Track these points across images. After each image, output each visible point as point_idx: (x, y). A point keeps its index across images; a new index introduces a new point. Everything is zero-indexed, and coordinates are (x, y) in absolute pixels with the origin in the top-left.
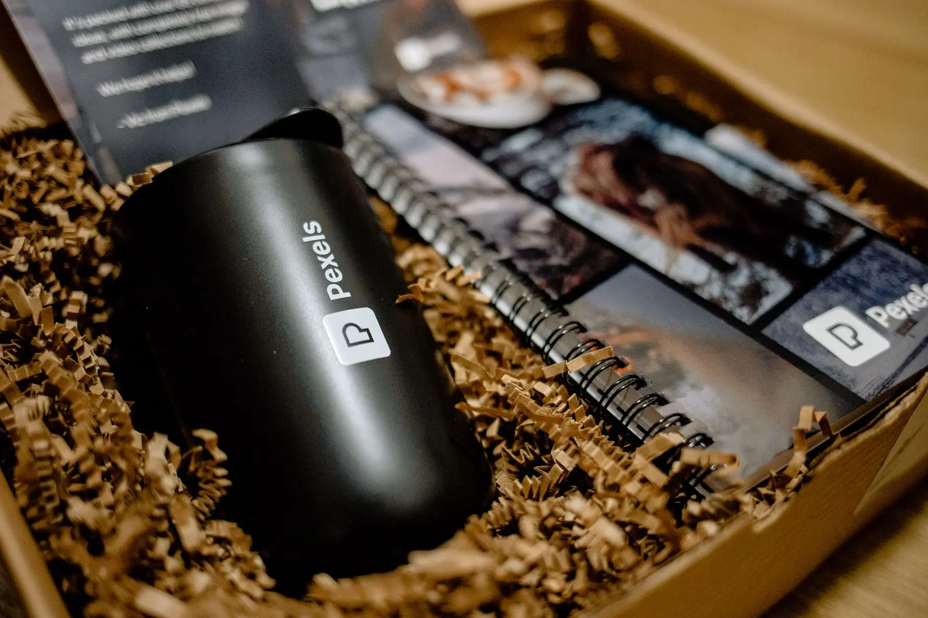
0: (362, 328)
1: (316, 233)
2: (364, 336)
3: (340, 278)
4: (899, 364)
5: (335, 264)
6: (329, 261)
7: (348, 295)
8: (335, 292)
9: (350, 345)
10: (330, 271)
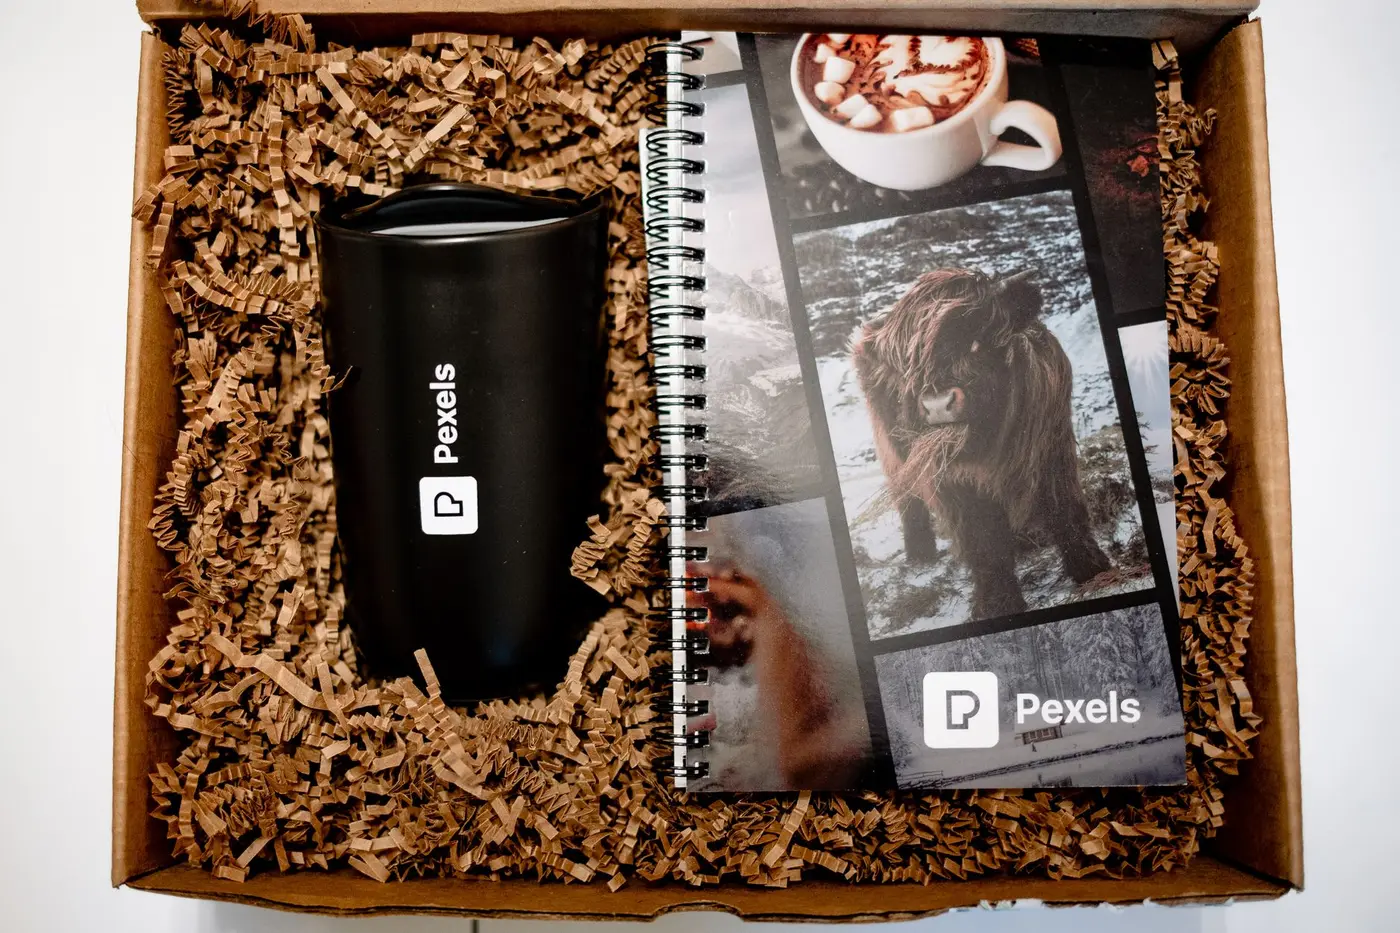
0: (456, 499)
1: (447, 381)
2: (456, 509)
3: (453, 439)
4: (986, 768)
5: (454, 422)
6: (448, 417)
7: (455, 460)
8: (442, 454)
9: (437, 514)
10: (445, 429)
